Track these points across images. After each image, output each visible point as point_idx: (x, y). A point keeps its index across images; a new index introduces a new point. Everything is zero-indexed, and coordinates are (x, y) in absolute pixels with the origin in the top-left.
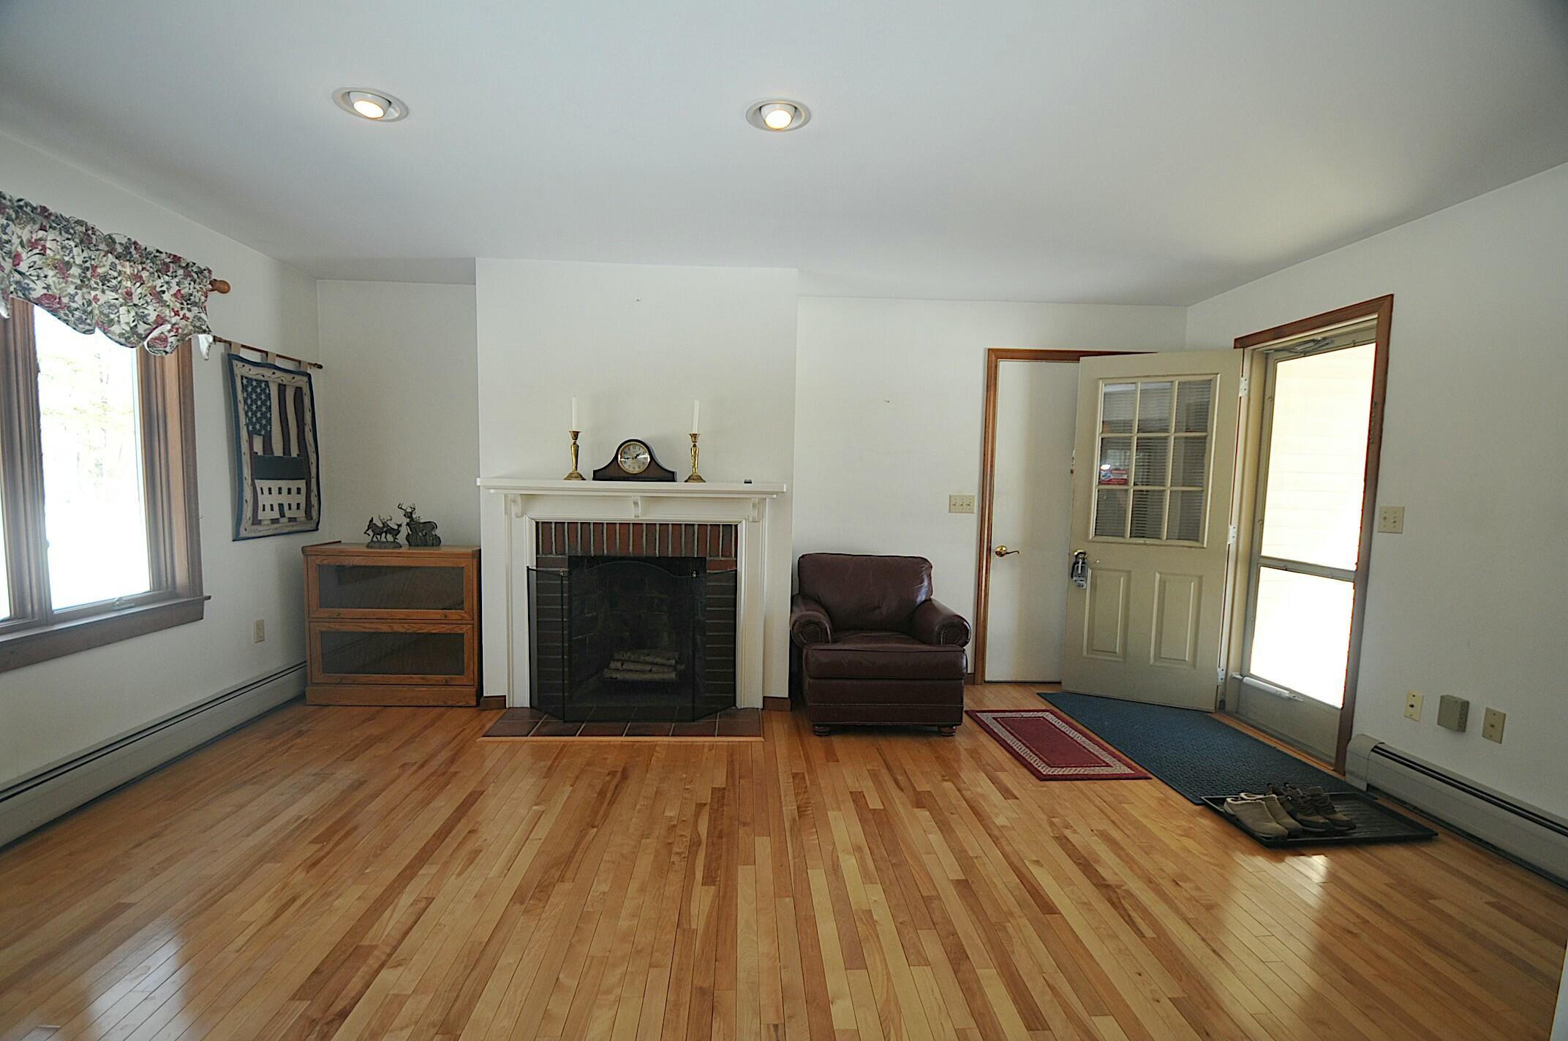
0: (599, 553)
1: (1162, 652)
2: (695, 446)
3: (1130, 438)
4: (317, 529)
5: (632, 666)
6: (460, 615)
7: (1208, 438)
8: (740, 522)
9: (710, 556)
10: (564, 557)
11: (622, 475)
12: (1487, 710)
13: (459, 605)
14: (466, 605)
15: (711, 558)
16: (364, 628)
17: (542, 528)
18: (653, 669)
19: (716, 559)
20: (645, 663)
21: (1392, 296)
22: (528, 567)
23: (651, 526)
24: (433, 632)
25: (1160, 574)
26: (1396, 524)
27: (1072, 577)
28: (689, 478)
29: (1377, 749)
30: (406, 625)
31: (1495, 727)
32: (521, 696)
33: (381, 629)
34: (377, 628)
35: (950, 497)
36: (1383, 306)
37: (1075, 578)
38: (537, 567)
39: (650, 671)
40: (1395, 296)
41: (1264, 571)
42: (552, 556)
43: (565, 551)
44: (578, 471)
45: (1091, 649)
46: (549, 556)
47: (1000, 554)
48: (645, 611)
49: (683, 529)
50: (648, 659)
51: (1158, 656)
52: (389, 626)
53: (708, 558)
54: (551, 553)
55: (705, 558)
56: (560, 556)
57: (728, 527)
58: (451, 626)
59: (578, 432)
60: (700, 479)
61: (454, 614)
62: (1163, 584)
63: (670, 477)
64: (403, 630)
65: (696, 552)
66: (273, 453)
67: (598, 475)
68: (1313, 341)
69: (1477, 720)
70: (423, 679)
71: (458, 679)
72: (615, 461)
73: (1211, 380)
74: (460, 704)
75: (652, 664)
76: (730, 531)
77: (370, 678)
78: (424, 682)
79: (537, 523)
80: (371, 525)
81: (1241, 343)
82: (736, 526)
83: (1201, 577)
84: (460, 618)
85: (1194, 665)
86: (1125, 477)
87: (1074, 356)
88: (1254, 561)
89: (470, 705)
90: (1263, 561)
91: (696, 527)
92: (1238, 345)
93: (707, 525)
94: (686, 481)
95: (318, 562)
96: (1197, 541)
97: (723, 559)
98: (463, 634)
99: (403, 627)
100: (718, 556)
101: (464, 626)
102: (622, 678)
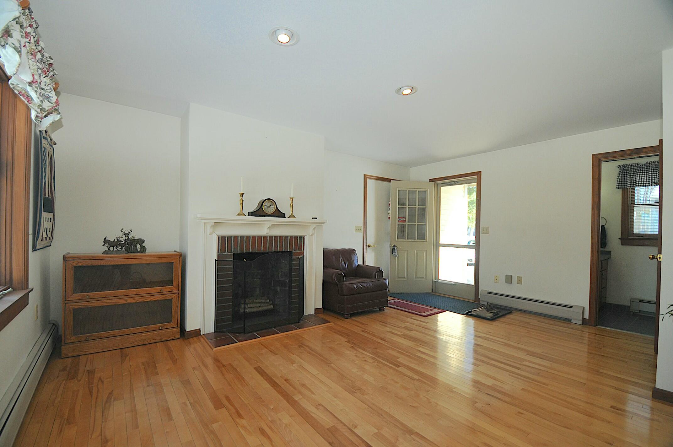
0: (248, 251)
1: (418, 276)
2: (292, 203)
3: (406, 208)
4: (51, 245)
5: (251, 305)
6: (171, 289)
7: (426, 208)
8: (306, 235)
9: (294, 250)
10: (231, 253)
11: (264, 214)
12: (518, 277)
13: (169, 283)
14: (175, 283)
15: (295, 251)
16: (109, 303)
17: (222, 240)
18: (261, 305)
19: (296, 251)
20: (257, 303)
21: (481, 172)
22: (215, 259)
23: (271, 238)
24: (154, 300)
25: (416, 250)
26: (487, 231)
27: (392, 253)
28: (290, 216)
29: (489, 293)
30: (136, 298)
31: (520, 281)
32: (209, 327)
33: (119, 302)
34: (116, 302)
35: (355, 226)
36: (479, 174)
37: (393, 254)
38: (218, 259)
39: (260, 306)
40: (482, 172)
41: (440, 248)
42: (226, 254)
43: (232, 251)
44: (243, 212)
45: (398, 277)
46: (223, 254)
47: (369, 246)
48: (250, 279)
49: (284, 239)
50: (257, 301)
51: (416, 277)
52: (125, 300)
53: (293, 251)
54: (225, 252)
55: (292, 251)
56: (229, 254)
57: (301, 237)
58: (165, 296)
59: (243, 194)
60: (294, 217)
61: (166, 289)
62: (417, 254)
63: (283, 216)
64: (134, 301)
65: (288, 249)
66: (46, 196)
67: (252, 214)
68: (454, 182)
69: (515, 280)
70: (145, 328)
71: (168, 325)
72: (261, 208)
73: (426, 191)
74: (170, 339)
75: (259, 303)
76: (302, 239)
77: (112, 333)
78: (146, 330)
79: (219, 237)
80: (106, 241)
81: (431, 180)
82: (304, 237)
83: (426, 251)
84: (171, 290)
85: (426, 279)
86: (405, 220)
87: (389, 180)
88: (437, 245)
89: (176, 338)
90: (440, 245)
91: (289, 238)
92: (431, 181)
93: (293, 237)
94: (288, 218)
95: (74, 264)
96: (424, 239)
97: (299, 251)
98: (172, 299)
99: (134, 299)
100: (297, 250)
101: (172, 295)
102: (249, 311)
